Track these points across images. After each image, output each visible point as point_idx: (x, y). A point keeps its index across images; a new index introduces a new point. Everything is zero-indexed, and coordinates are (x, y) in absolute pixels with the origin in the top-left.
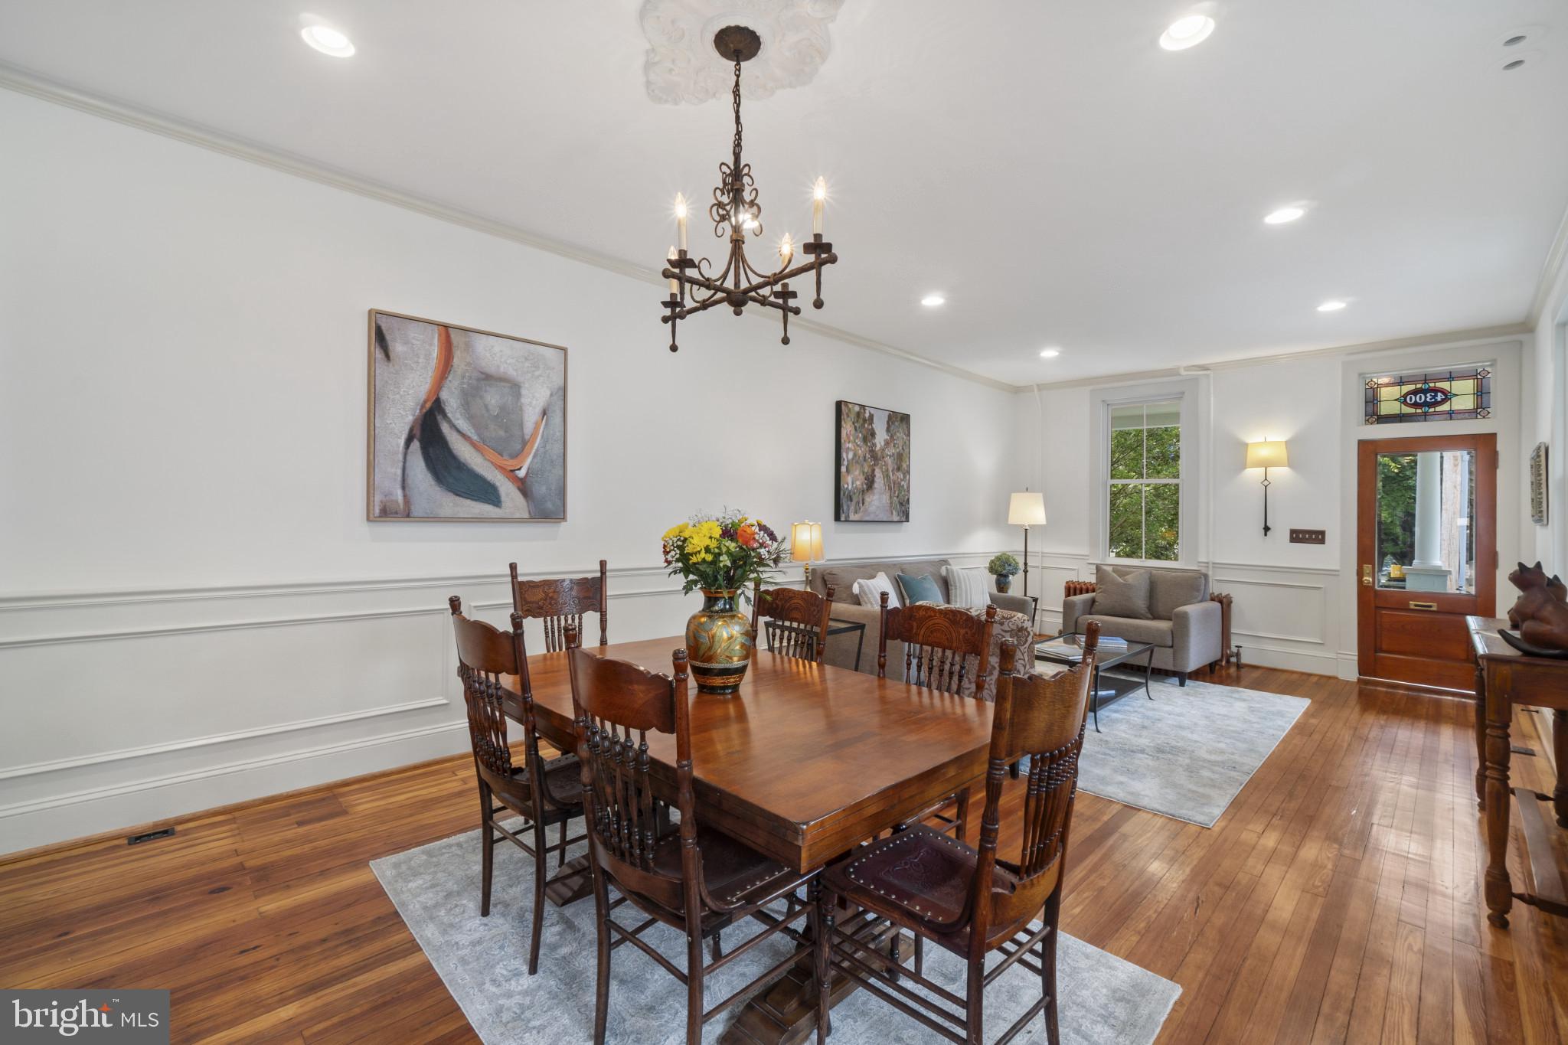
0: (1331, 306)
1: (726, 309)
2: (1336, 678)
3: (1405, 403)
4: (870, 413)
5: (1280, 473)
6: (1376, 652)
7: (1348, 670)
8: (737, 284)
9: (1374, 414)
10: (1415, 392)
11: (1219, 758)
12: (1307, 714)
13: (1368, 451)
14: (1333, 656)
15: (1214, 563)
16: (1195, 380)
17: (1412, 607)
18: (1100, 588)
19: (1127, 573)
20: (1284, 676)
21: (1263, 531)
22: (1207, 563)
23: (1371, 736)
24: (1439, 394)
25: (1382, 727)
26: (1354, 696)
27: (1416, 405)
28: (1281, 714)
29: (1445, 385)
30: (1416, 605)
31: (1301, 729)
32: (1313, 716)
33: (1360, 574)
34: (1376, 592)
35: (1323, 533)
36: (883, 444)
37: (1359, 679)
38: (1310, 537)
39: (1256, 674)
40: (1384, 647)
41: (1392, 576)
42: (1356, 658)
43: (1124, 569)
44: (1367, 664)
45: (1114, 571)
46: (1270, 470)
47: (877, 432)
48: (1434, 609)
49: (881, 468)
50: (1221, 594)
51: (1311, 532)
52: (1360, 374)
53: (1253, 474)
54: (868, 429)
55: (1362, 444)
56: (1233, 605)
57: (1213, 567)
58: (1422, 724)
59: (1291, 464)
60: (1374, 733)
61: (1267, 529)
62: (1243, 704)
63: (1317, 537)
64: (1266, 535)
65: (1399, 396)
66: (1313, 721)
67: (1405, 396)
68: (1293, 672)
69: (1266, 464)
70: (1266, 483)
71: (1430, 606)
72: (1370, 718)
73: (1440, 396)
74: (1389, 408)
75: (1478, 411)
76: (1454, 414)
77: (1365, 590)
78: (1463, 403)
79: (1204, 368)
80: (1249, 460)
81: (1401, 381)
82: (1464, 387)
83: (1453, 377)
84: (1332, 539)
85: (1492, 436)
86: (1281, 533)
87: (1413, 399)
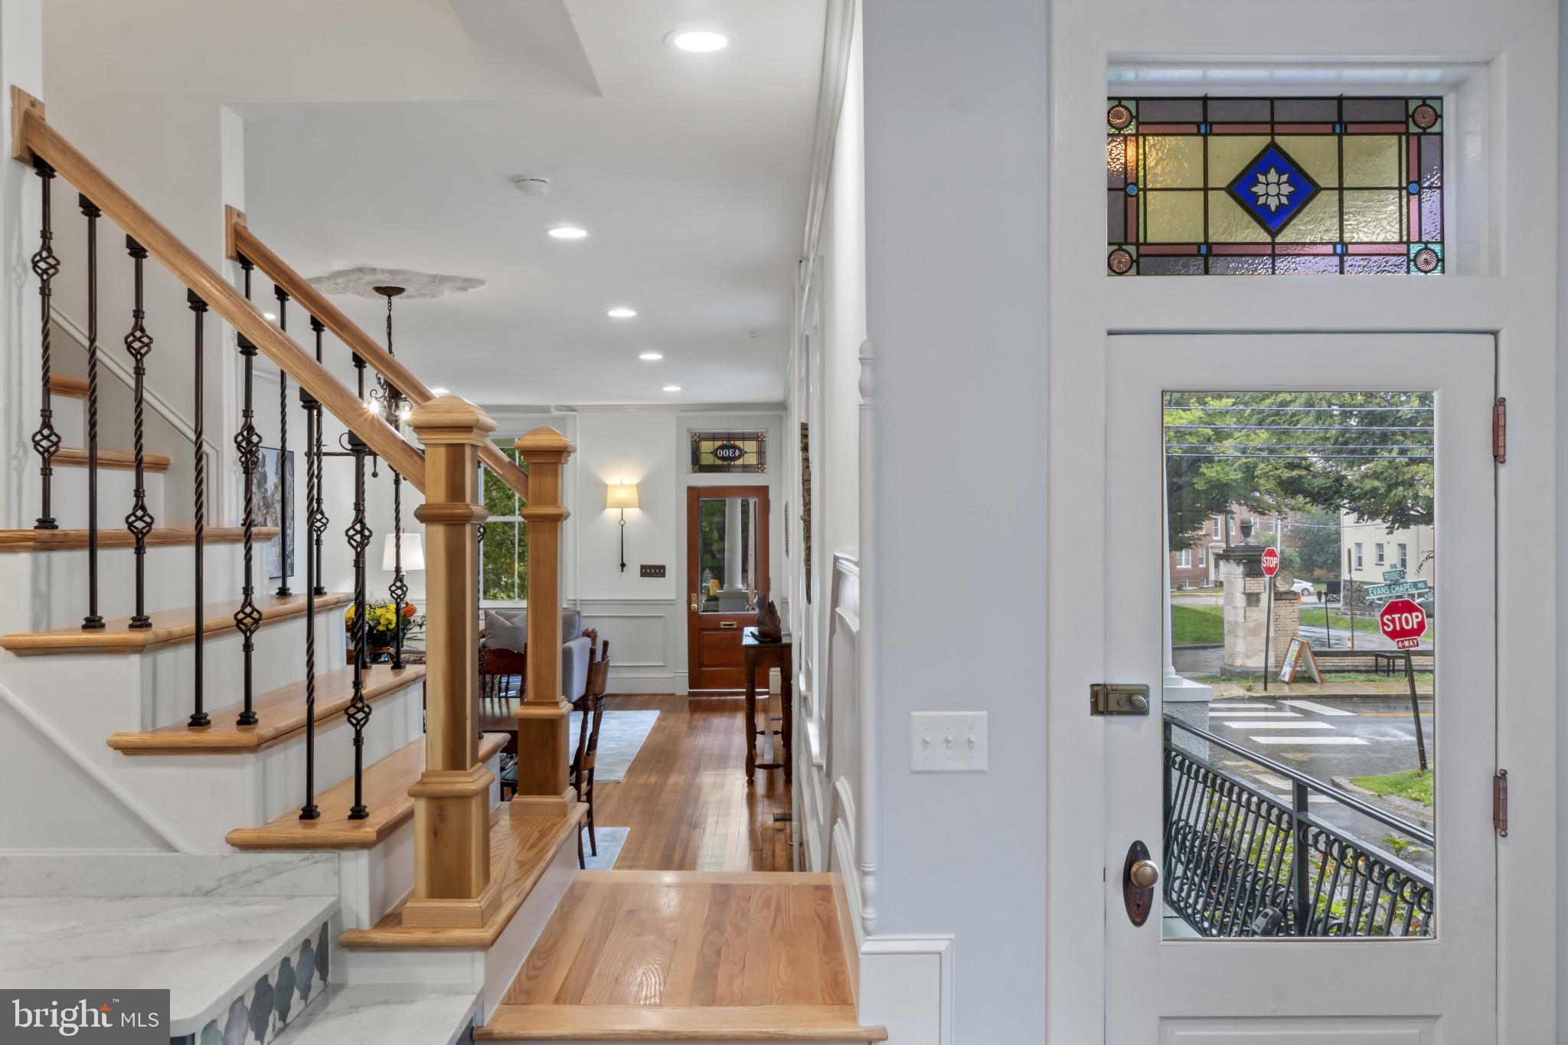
2: (674, 695)
3: (716, 455)
4: (263, 454)
5: (633, 513)
6: (700, 667)
7: (682, 688)
9: (698, 466)
10: (722, 447)
11: (613, 752)
12: (659, 720)
13: (694, 493)
14: (671, 675)
15: (581, 600)
16: (562, 420)
17: (722, 627)
18: (490, 634)
19: (515, 616)
20: (639, 698)
21: (620, 567)
22: (575, 600)
23: (698, 726)
24: (737, 451)
25: (704, 719)
26: (687, 706)
27: (723, 458)
28: (643, 722)
29: (739, 443)
30: (725, 625)
31: (656, 729)
32: (663, 720)
33: (689, 602)
34: (700, 616)
35: (663, 567)
36: (273, 488)
37: (689, 692)
38: (656, 571)
39: (618, 700)
40: (705, 662)
41: (711, 594)
42: (687, 675)
43: (508, 612)
44: (695, 680)
45: (496, 613)
46: (625, 510)
47: (268, 476)
48: (735, 626)
49: (271, 517)
50: (587, 629)
51: (655, 567)
52: (688, 430)
53: (612, 513)
54: (261, 473)
55: (691, 490)
56: (597, 639)
57: (581, 604)
58: (727, 714)
59: (641, 506)
60: (700, 723)
61: (623, 565)
62: (616, 721)
63: (660, 571)
64: (622, 571)
65: (712, 450)
66: (664, 723)
67: (716, 450)
68: (644, 695)
69: (622, 505)
70: (622, 523)
71: (732, 625)
72: (697, 716)
73: (737, 453)
74: (707, 459)
75: (760, 467)
76: (745, 468)
77: (692, 615)
78: (751, 459)
79: (571, 409)
80: (609, 500)
81: (713, 437)
82: (750, 446)
83: (744, 437)
84: (670, 572)
85: (767, 487)
86: (634, 569)
87: (721, 453)
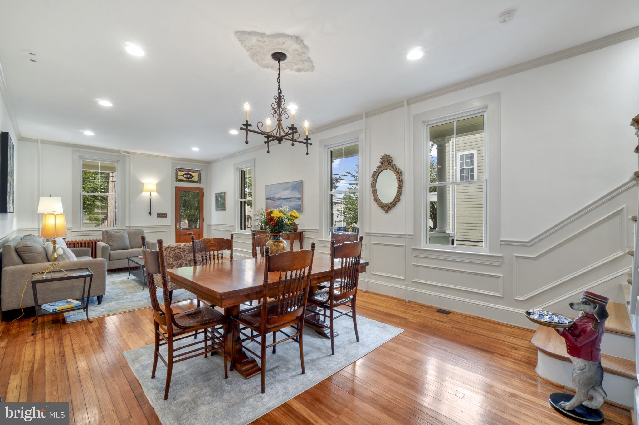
0: (195, 149)
1: (276, 142)
3: (184, 177)
5: (155, 195)
8: (280, 134)
9: (178, 180)
10: (186, 174)
13: (178, 189)
15: (132, 226)
16: (125, 157)
17: (188, 234)
27: (186, 178)
29: (192, 173)
33: (176, 226)
34: (180, 231)
35: (166, 214)
46: (151, 193)
51: (163, 214)
52: (174, 166)
53: (145, 194)
55: (177, 187)
57: (132, 228)
59: (157, 192)
61: (150, 213)
64: (150, 215)
65: (183, 175)
67: (184, 175)
69: (150, 191)
70: (150, 198)
71: (192, 233)
73: (191, 177)
74: (180, 177)
75: (199, 181)
76: (193, 182)
77: (177, 231)
78: (196, 179)
79: (128, 153)
80: (144, 189)
81: (183, 170)
82: (195, 175)
83: (193, 171)
84: (169, 216)
85: (203, 188)
86: (154, 214)
87: (186, 176)
